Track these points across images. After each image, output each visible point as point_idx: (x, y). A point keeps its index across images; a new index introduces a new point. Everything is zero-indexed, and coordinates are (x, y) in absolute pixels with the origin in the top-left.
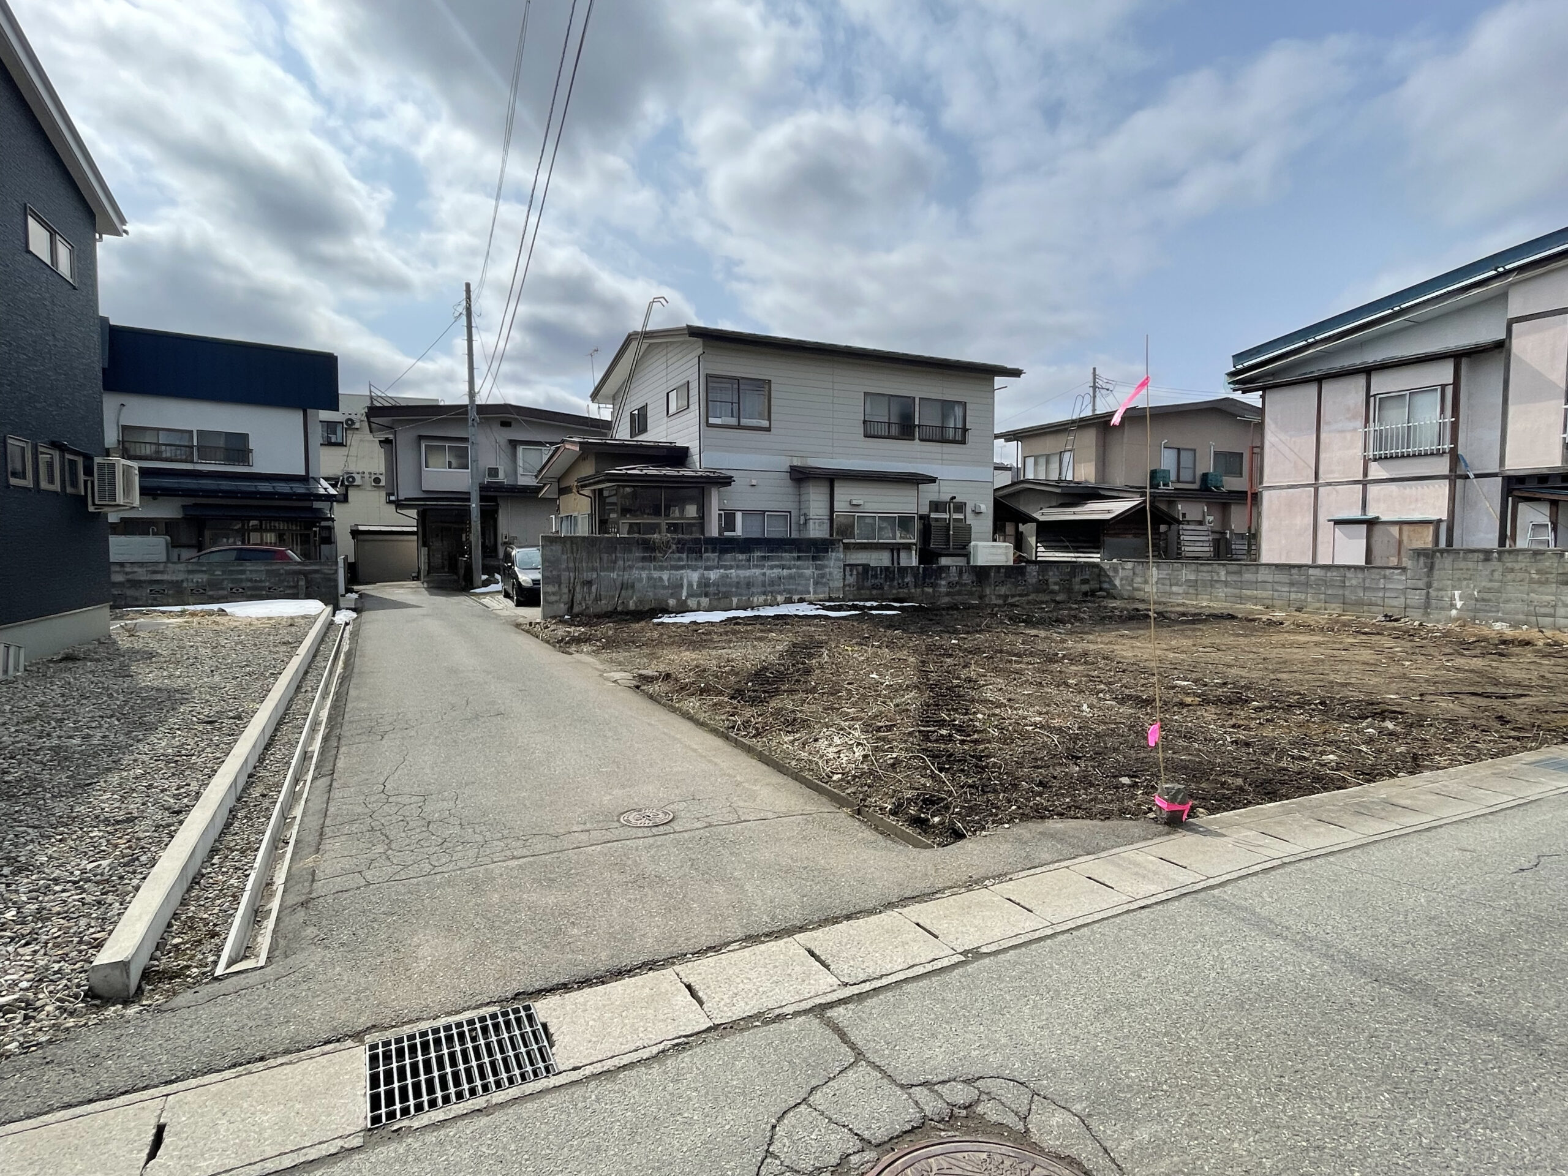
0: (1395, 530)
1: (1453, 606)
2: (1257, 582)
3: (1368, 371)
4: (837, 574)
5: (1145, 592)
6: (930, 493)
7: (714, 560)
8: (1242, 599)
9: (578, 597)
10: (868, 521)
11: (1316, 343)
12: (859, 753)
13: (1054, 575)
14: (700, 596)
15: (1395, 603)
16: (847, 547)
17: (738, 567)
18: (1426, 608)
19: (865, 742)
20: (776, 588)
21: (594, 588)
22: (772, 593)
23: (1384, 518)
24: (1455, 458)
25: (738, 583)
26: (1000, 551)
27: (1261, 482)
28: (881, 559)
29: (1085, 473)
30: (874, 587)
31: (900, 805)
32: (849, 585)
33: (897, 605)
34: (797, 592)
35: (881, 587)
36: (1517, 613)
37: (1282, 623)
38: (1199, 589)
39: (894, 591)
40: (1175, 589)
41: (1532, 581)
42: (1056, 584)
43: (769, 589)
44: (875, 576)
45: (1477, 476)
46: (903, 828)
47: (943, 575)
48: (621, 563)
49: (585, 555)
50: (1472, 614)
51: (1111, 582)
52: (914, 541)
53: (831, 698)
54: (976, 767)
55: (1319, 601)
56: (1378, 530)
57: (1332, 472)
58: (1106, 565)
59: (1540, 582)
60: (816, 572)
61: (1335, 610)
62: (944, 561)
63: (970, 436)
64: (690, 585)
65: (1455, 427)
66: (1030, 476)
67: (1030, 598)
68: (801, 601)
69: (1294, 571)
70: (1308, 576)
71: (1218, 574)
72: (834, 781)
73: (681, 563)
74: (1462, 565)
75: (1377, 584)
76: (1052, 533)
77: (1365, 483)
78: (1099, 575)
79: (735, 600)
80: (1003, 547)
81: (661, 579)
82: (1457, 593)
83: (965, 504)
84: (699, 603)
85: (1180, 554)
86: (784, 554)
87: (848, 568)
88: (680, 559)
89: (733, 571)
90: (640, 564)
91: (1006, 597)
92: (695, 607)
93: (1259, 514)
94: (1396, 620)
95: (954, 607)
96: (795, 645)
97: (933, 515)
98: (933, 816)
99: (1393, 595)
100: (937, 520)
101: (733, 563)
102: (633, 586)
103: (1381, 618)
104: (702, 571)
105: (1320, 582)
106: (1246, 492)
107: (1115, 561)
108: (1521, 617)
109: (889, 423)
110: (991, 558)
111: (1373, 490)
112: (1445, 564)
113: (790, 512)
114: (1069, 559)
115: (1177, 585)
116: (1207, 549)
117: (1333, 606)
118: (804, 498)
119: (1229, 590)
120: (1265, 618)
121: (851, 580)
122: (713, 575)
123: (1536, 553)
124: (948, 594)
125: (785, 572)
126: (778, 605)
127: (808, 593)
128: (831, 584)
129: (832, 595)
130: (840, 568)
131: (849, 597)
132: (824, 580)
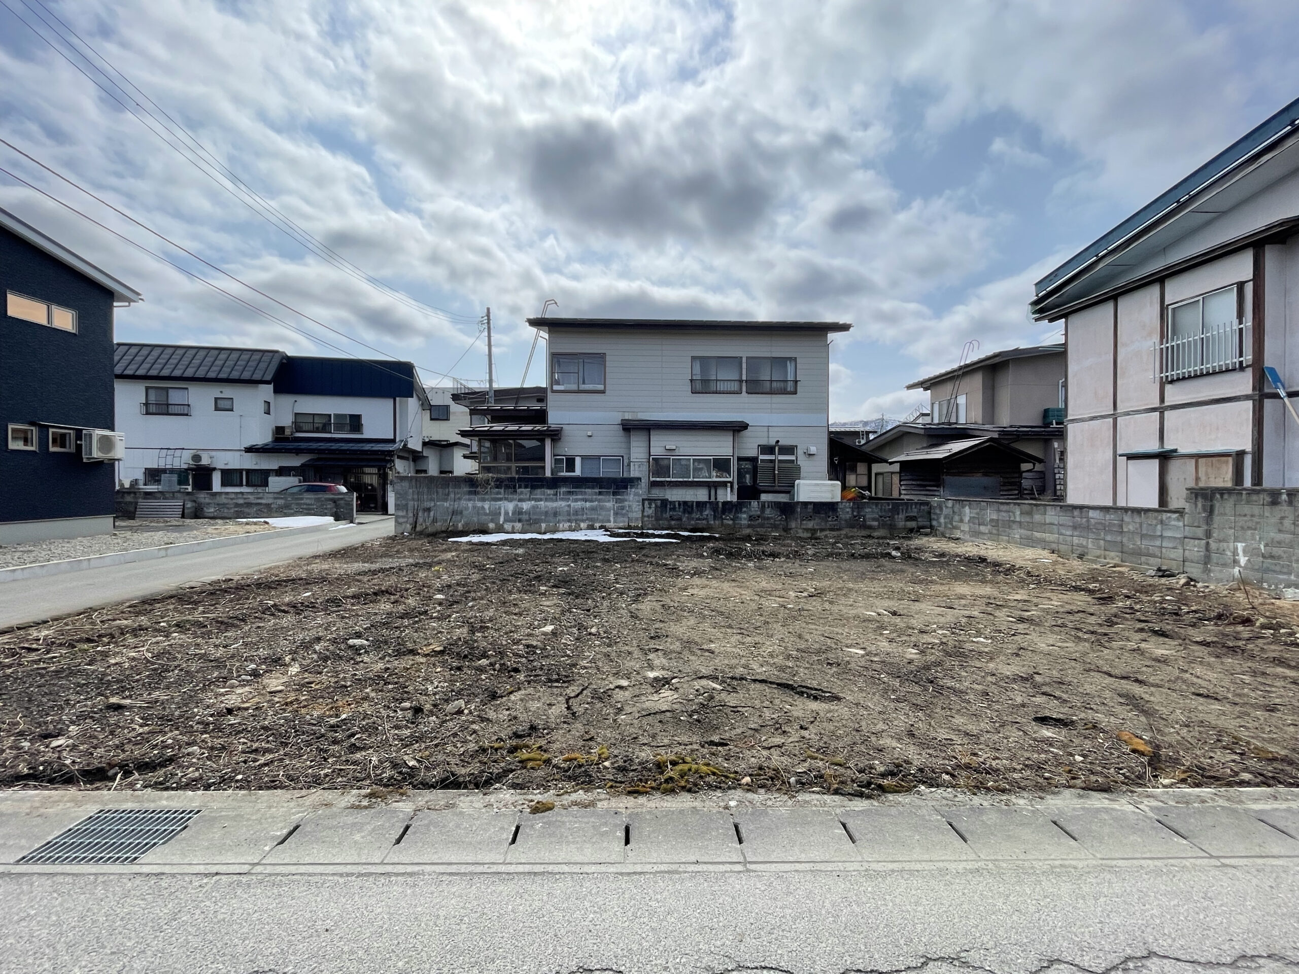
0: (1192, 465)
1: (1236, 562)
2: (1045, 524)
3: (1162, 278)
4: (636, 506)
5: (961, 531)
6: (753, 438)
7: (526, 494)
9: (420, 520)
10: (683, 462)
13: (872, 512)
14: (515, 521)
15: (1172, 554)
16: (661, 484)
17: (546, 500)
18: (1206, 564)
20: (580, 517)
21: (432, 514)
22: (576, 520)
23: (1182, 451)
24: (1261, 374)
25: (546, 512)
29: (975, 415)
30: (672, 518)
32: (648, 516)
34: (597, 520)
39: (693, 522)
42: (874, 519)
43: (573, 518)
44: (674, 509)
45: (1293, 395)
48: (452, 496)
49: (426, 490)
50: (1259, 575)
51: (936, 519)
52: (731, 479)
55: (1099, 548)
56: (1174, 464)
57: (1130, 399)
58: (935, 503)
60: (616, 505)
61: (1111, 559)
64: (506, 513)
68: (601, 528)
73: (500, 496)
74: (1246, 509)
75: (1154, 530)
77: (1161, 410)
79: (543, 525)
80: (828, 484)
81: (483, 508)
82: (1240, 546)
83: (794, 447)
84: (513, 527)
86: (587, 490)
87: (646, 503)
88: (500, 493)
89: (542, 503)
90: (467, 497)
92: (510, 530)
94: (1170, 576)
99: (1171, 545)
100: (764, 461)
101: (542, 497)
102: (461, 513)
103: (1154, 572)
104: (516, 502)
105: (1100, 527)
107: (943, 499)
110: (813, 495)
111: (1173, 417)
112: (1225, 507)
113: (624, 457)
117: (1113, 554)
118: (630, 444)
119: (1023, 531)
121: (649, 512)
122: (526, 506)
124: (749, 526)
125: (588, 504)
126: (581, 530)
127: (609, 521)
128: (630, 515)
129: (632, 524)
130: (638, 501)
131: (650, 526)
132: (624, 511)
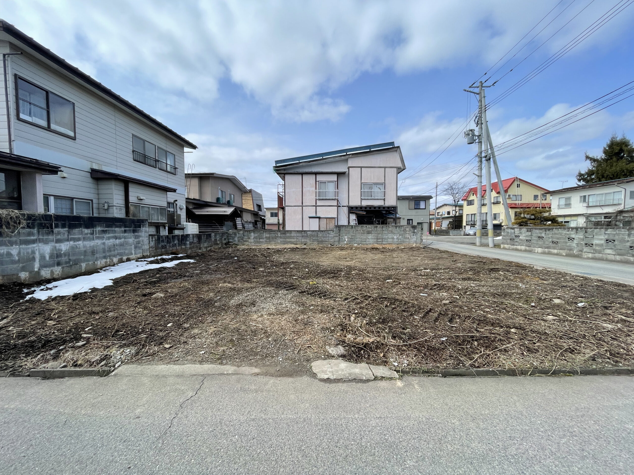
0: (325, 220)
1: (345, 240)
2: (290, 237)
3: (316, 174)
4: (146, 240)
5: (250, 242)
7: (64, 234)
10: (146, 209)
14: (53, 266)
15: (331, 241)
17: (84, 239)
18: (339, 242)
22: (110, 256)
25: (85, 251)
30: (162, 247)
32: (152, 247)
34: (125, 254)
35: (166, 247)
40: (261, 240)
41: (361, 233)
43: (108, 254)
44: (163, 241)
45: (342, 206)
50: (349, 242)
52: (166, 222)
57: (306, 202)
58: (230, 232)
60: (136, 240)
63: (177, 172)
64: (42, 257)
65: (338, 193)
68: (128, 260)
70: (307, 233)
73: (32, 238)
74: (347, 229)
75: (327, 235)
78: (228, 237)
80: (194, 225)
82: (346, 237)
84: (52, 272)
86: (116, 229)
87: (151, 237)
88: (30, 234)
89: (80, 242)
94: (333, 245)
99: (331, 238)
101: (80, 236)
103: (329, 245)
104: (53, 244)
108: (359, 242)
109: (145, 156)
110: (191, 230)
112: (342, 229)
118: (101, 192)
121: (152, 244)
122: (64, 247)
125: (118, 241)
126: (116, 265)
128: (143, 247)
129: (145, 254)
130: (147, 237)
131: (153, 254)
132: (140, 245)
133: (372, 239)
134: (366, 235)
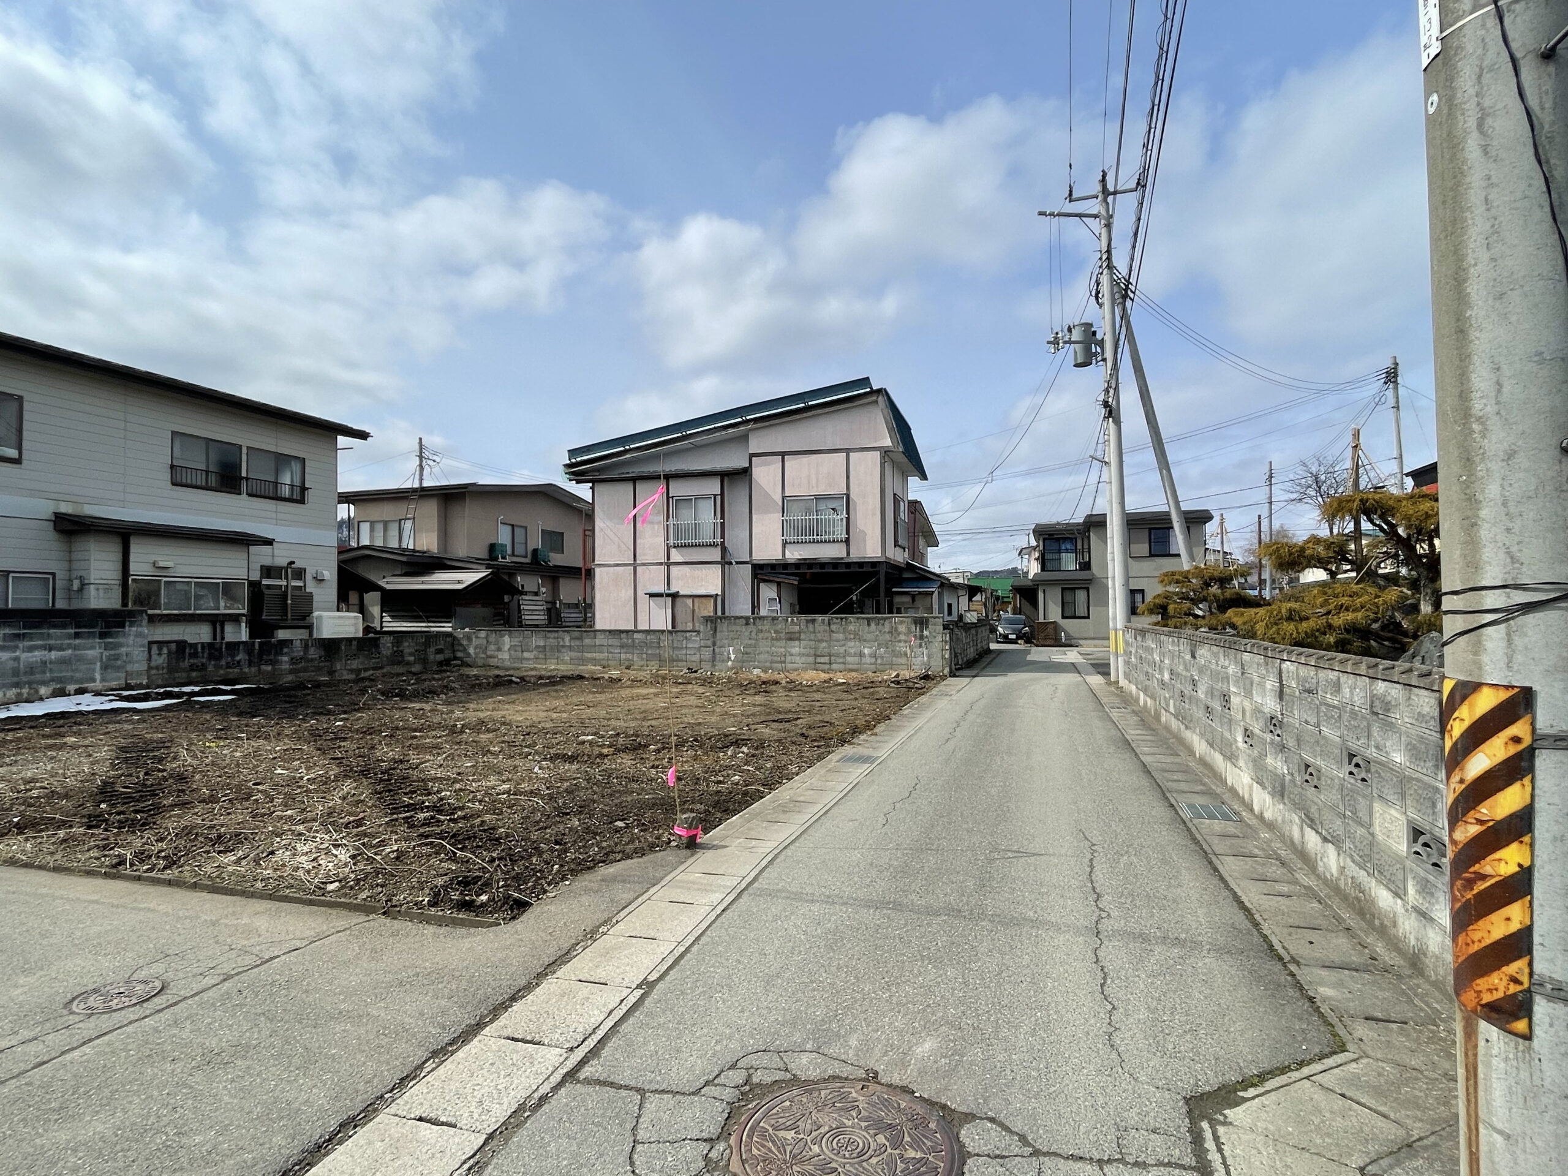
0: (689, 602)
1: (729, 658)
2: (595, 646)
3: (668, 477)
4: (139, 653)
5: (499, 659)
6: (262, 556)
8: (583, 661)
10: (179, 587)
11: (631, 449)
12: (343, 855)
13: (409, 646)
15: (694, 658)
16: (152, 619)
18: (713, 661)
19: (344, 841)
20: (38, 677)
22: (30, 683)
23: (682, 593)
24: (724, 550)
26: (348, 622)
27: (594, 561)
28: (200, 634)
29: (427, 542)
30: (193, 668)
31: (437, 894)
32: (157, 668)
33: (229, 688)
34: (72, 680)
35: (203, 667)
36: (766, 662)
37: (620, 680)
38: (548, 654)
39: (222, 672)
40: (526, 655)
41: (772, 639)
42: (411, 654)
43: (24, 679)
44: (194, 655)
45: (737, 563)
46: (453, 915)
47: (285, 650)
50: (740, 664)
51: (465, 650)
52: (244, 612)
53: (246, 804)
54: (491, 840)
55: (642, 659)
56: (678, 600)
57: (645, 555)
58: (459, 634)
59: (777, 639)
60: (106, 653)
61: (654, 666)
62: (282, 634)
63: (310, 496)
65: (723, 524)
66: (365, 541)
67: (385, 670)
68: (81, 691)
69: (623, 635)
71: (563, 639)
72: (333, 891)
74: (734, 628)
75: (680, 644)
76: (396, 603)
77: (669, 564)
78: (453, 645)
80: (348, 617)
82: (731, 649)
83: (305, 570)
85: (521, 622)
86: (52, 631)
87: (155, 648)
91: (358, 671)
93: (593, 588)
94: (696, 672)
95: (301, 686)
96: (124, 750)
97: (265, 582)
98: (478, 895)
99: (692, 652)
100: (268, 587)
103: (685, 670)
105: (642, 644)
106: (580, 569)
107: (467, 630)
108: (768, 664)
109: (207, 472)
110: (338, 629)
111: (674, 570)
112: (723, 627)
113: (53, 574)
114: (419, 629)
115: (528, 651)
116: (543, 617)
117: (653, 663)
118: (76, 556)
119: (573, 654)
120: (606, 676)
121: (160, 660)
123: (774, 619)
124: (291, 672)
125: (54, 655)
126: (41, 699)
127: (93, 680)
128: (129, 668)
129: (132, 682)
130: (143, 646)
131: (160, 682)
132: (119, 662)
133: (801, 655)
134: (783, 643)
